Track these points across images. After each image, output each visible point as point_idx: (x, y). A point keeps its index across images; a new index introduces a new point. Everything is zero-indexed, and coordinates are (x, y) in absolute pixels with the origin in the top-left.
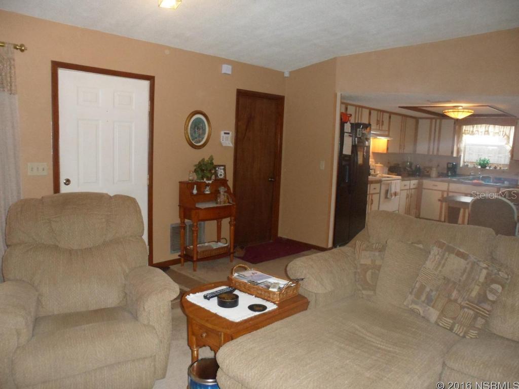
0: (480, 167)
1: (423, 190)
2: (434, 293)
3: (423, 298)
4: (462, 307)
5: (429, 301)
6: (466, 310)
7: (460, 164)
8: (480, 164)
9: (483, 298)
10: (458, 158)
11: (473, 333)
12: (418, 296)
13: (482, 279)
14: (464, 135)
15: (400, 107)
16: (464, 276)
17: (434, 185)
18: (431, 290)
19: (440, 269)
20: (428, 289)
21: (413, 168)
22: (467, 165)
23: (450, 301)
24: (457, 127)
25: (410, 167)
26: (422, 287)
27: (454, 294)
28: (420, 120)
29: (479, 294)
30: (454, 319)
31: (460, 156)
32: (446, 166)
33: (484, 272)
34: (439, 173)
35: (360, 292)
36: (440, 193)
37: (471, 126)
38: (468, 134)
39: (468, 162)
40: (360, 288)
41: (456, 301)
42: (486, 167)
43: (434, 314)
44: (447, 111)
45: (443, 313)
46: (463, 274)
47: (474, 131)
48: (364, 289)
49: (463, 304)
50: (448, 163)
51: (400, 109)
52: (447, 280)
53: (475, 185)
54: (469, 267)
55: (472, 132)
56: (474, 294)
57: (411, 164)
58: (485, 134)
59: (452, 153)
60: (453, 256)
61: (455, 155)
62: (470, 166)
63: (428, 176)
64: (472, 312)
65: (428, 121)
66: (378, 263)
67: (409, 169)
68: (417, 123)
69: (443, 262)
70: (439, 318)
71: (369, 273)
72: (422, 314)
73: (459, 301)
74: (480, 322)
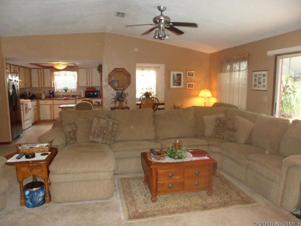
0: (64, 91)
1: (40, 106)
2: (99, 133)
3: (96, 136)
4: (108, 135)
5: (98, 136)
6: (109, 136)
7: (55, 91)
8: (64, 90)
9: (112, 130)
10: (54, 88)
11: (112, 142)
12: (94, 135)
13: (111, 124)
14: (55, 76)
15: (30, 64)
16: (106, 125)
17: (46, 102)
18: (98, 132)
19: (99, 124)
20: (97, 132)
21: (31, 95)
22: (58, 91)
23: (104, 134)
24: (52, 72)
25: (29, 95)
26: (95, 132)
27: (105, 131)
28: (32, 70)
29: (111, 129)
30: (106, 139)
31: (55, 87)
32: (49, 93)
33: (111, 122)
34: (45, 96)
35: (70, 142)
36: (49, 106)
37: (58, 72)
38: (57, 75)
39: (58, 89)
40: (69, 140)
41: (106, 133)
42: (67, 91)
43: (100, 140)
44: (55, 66)
45: (103, 138)
46: (106, 124)
47: (60, 74)
48: (71, 140)
49: (108, 134)
50: (49, 91)
51: (30, 65)
52: (101, 127)
53: (65, 99)
54: (107, 121)
55: (59, 75)
56: (110, 130)
57: (29, 93)
58: (65, 76)
59: (51, 85)
60: (101, 119)
61: (52, 86)
62: (60, 91)
63: (41, 98)
64: (111, 136)
65: (37, 70)
66: (74, 129)
67: (29, 96)
68: (30, 71)
69: (99, 122)
70: (102, 141)
71: (72, 134)
72: (97, 141)
73: (107, 133)
74: (113, 138)
